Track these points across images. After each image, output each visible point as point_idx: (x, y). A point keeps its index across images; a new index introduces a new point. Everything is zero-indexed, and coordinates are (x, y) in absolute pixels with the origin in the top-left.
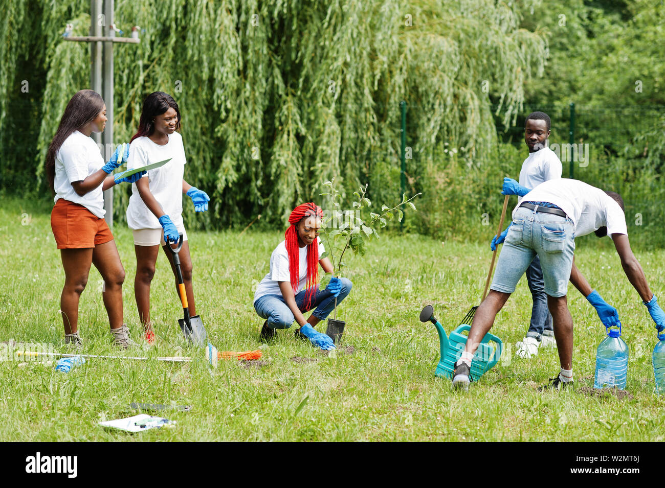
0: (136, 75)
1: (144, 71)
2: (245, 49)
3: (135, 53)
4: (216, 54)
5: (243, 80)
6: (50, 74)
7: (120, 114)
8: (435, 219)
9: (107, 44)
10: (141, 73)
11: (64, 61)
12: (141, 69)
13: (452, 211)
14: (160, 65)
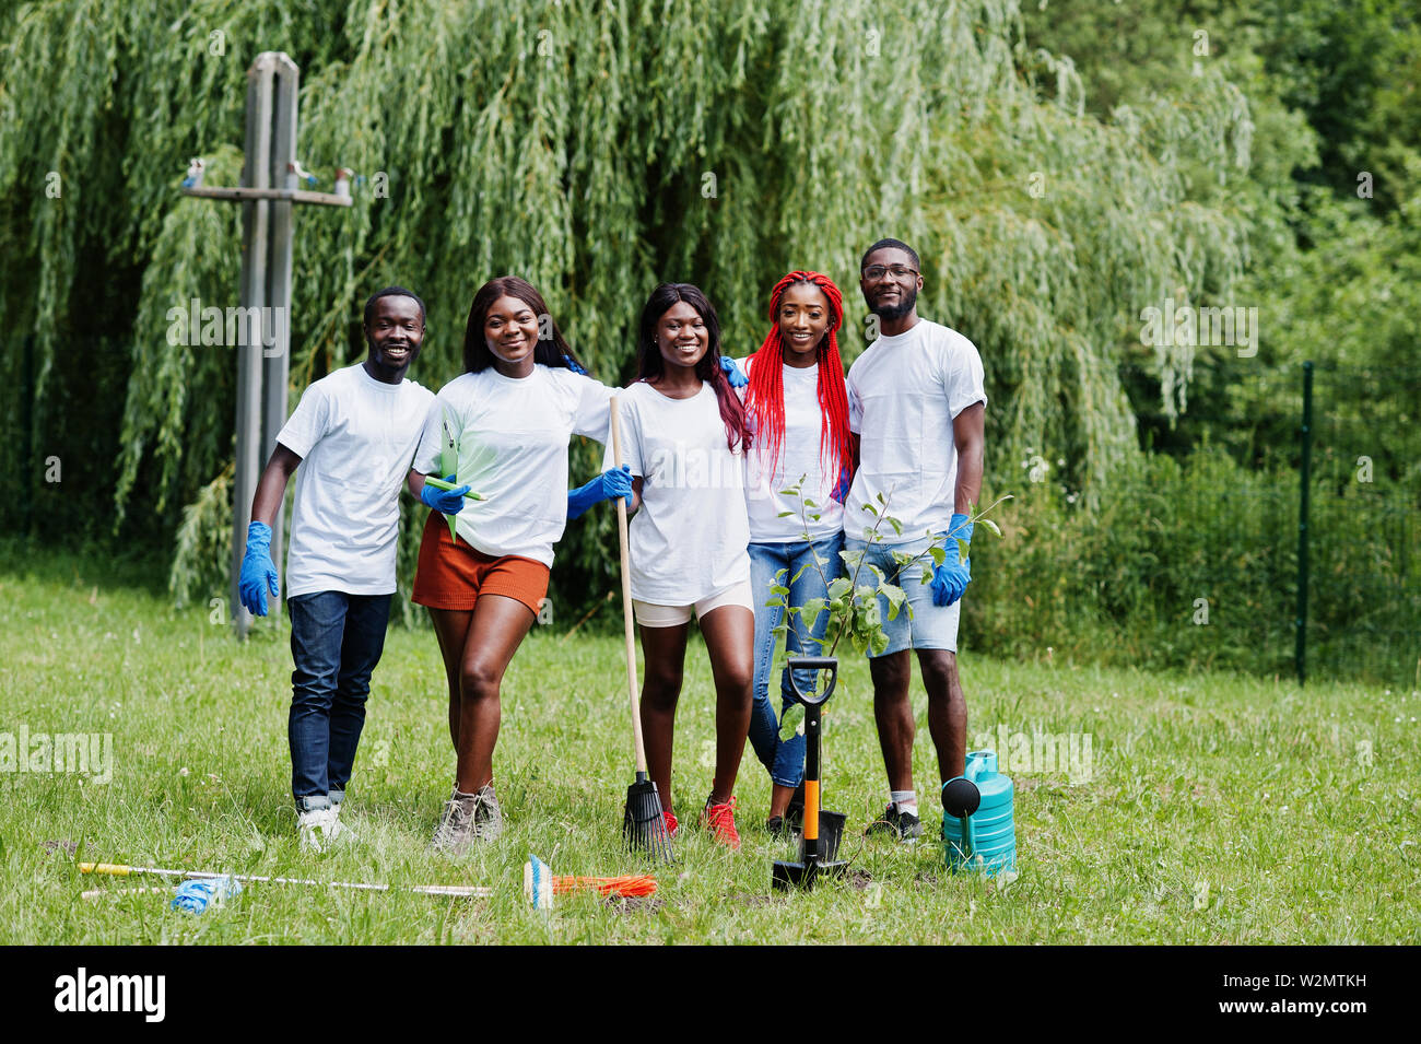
0: (338, 281)
1: (356, 274)
2: (580, 228)
3: (336, 233)
4: (513, 238)
5: (574, 297)
6: (151, 276)
7: (302, 366)
8: (998, 615)
9: (278, 204)
10: (350, 275)
11: (181, 246)
12: (349, 267)
13: (1034, 598)
14: (391, 260)
